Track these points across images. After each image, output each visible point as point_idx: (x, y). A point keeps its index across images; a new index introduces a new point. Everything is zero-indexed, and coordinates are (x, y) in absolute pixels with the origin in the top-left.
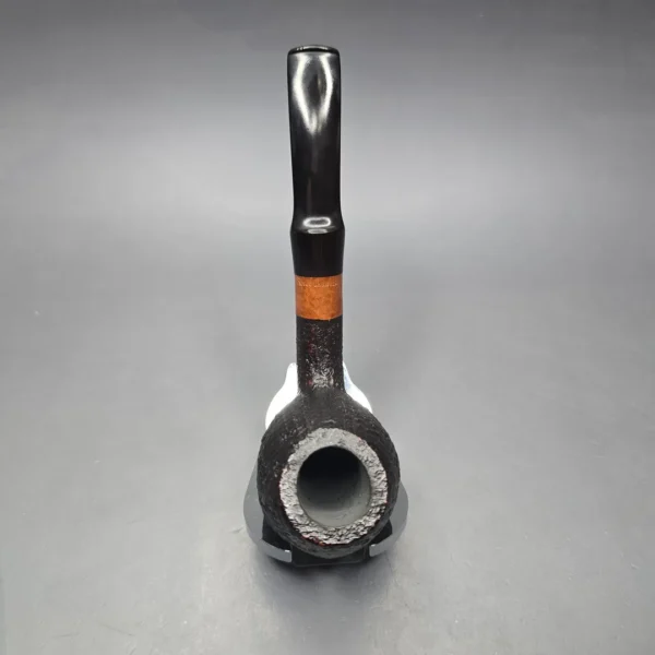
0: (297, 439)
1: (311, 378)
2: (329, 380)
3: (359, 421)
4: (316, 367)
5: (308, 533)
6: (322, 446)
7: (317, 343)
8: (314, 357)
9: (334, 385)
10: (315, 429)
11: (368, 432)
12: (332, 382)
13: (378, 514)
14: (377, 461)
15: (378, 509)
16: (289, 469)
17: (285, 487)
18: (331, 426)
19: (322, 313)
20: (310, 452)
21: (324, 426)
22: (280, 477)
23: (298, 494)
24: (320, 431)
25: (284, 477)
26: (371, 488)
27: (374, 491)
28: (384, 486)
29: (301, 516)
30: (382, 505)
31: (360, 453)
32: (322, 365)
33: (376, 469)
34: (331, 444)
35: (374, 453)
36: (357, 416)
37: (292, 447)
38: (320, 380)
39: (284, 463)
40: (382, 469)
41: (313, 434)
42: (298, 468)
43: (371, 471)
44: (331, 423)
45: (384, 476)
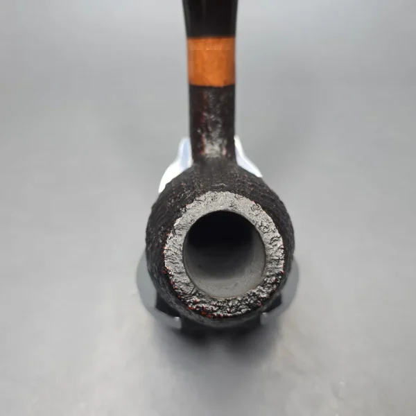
0: (183, 203)
1: (202, 148)
2: (221, 150)
3: (252, 186)
4: (209, 137)
5: (195, 303)
6: (212, 210)
7: (209, 111)
8: (206, 127)
9: (227, 155)
10: (204, 192)
11: (263, 196)
12: (224, 152)
13: (273, 284)
14: (273, 226)
15: (274, 278)
16: (174, 233)
17: (169, 253)
18: (223, 189)
19: (214, 79)
20: (198, 216)
21: (213, 189)
22: (165, 243)
23: (183, 261)
24: (209, 194)
25: (169, 243)
26: (266, 256)
27: (268, 259)
28: (280, 254)
29: (187, 285)
30: (278, 275)
31: (254, 218)
32: (215, 134)
33: (272, 235)
34: (221, 208)
35: (269, 218)
36: (251, 181)
37: (179, 211)
38: (212, 149)
39: (169, 227)
40: (279, 235)
41: (202, 198)
42: (184, 233)
43: (266, 238)
44: (222, 187)
45: (280, 243)
